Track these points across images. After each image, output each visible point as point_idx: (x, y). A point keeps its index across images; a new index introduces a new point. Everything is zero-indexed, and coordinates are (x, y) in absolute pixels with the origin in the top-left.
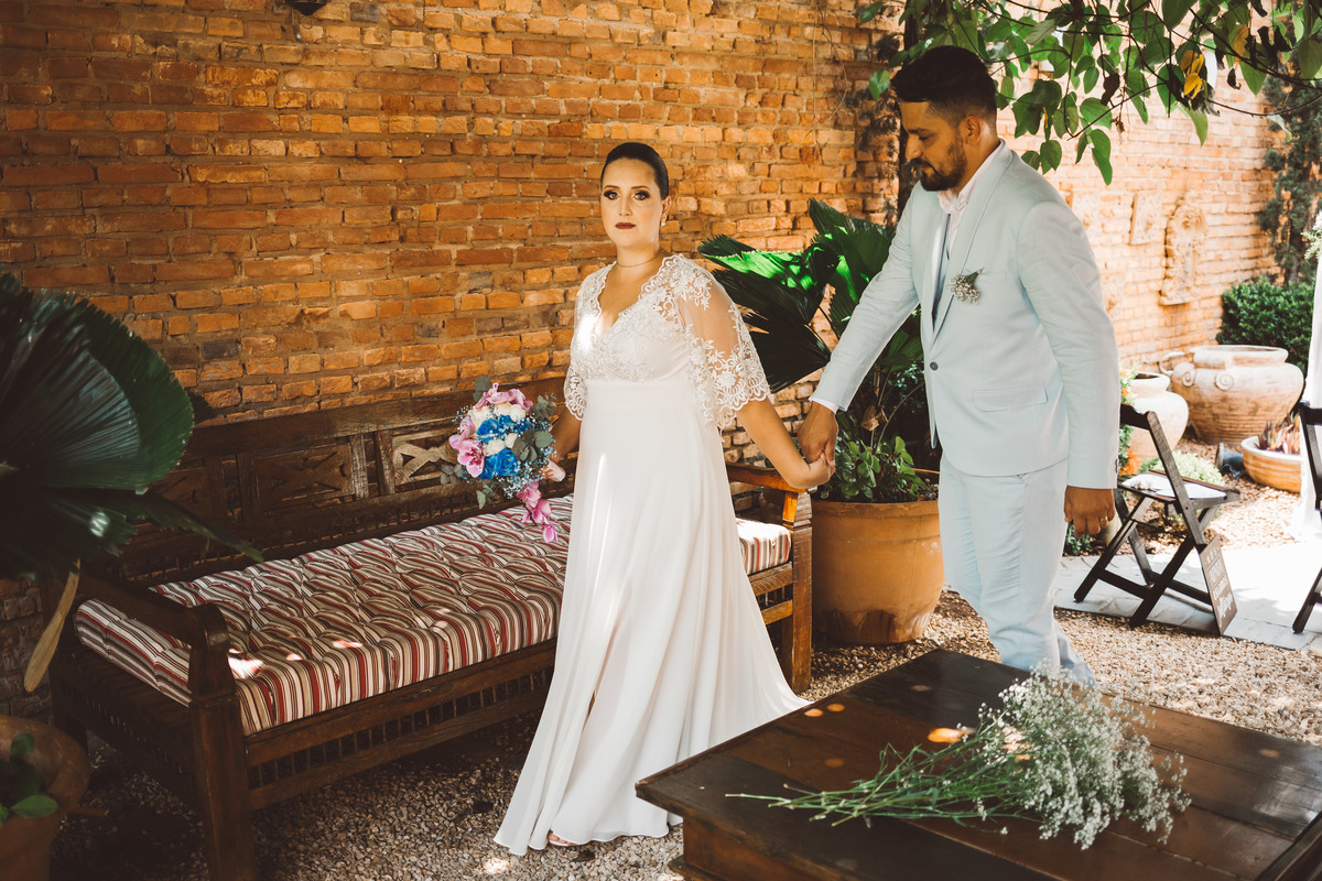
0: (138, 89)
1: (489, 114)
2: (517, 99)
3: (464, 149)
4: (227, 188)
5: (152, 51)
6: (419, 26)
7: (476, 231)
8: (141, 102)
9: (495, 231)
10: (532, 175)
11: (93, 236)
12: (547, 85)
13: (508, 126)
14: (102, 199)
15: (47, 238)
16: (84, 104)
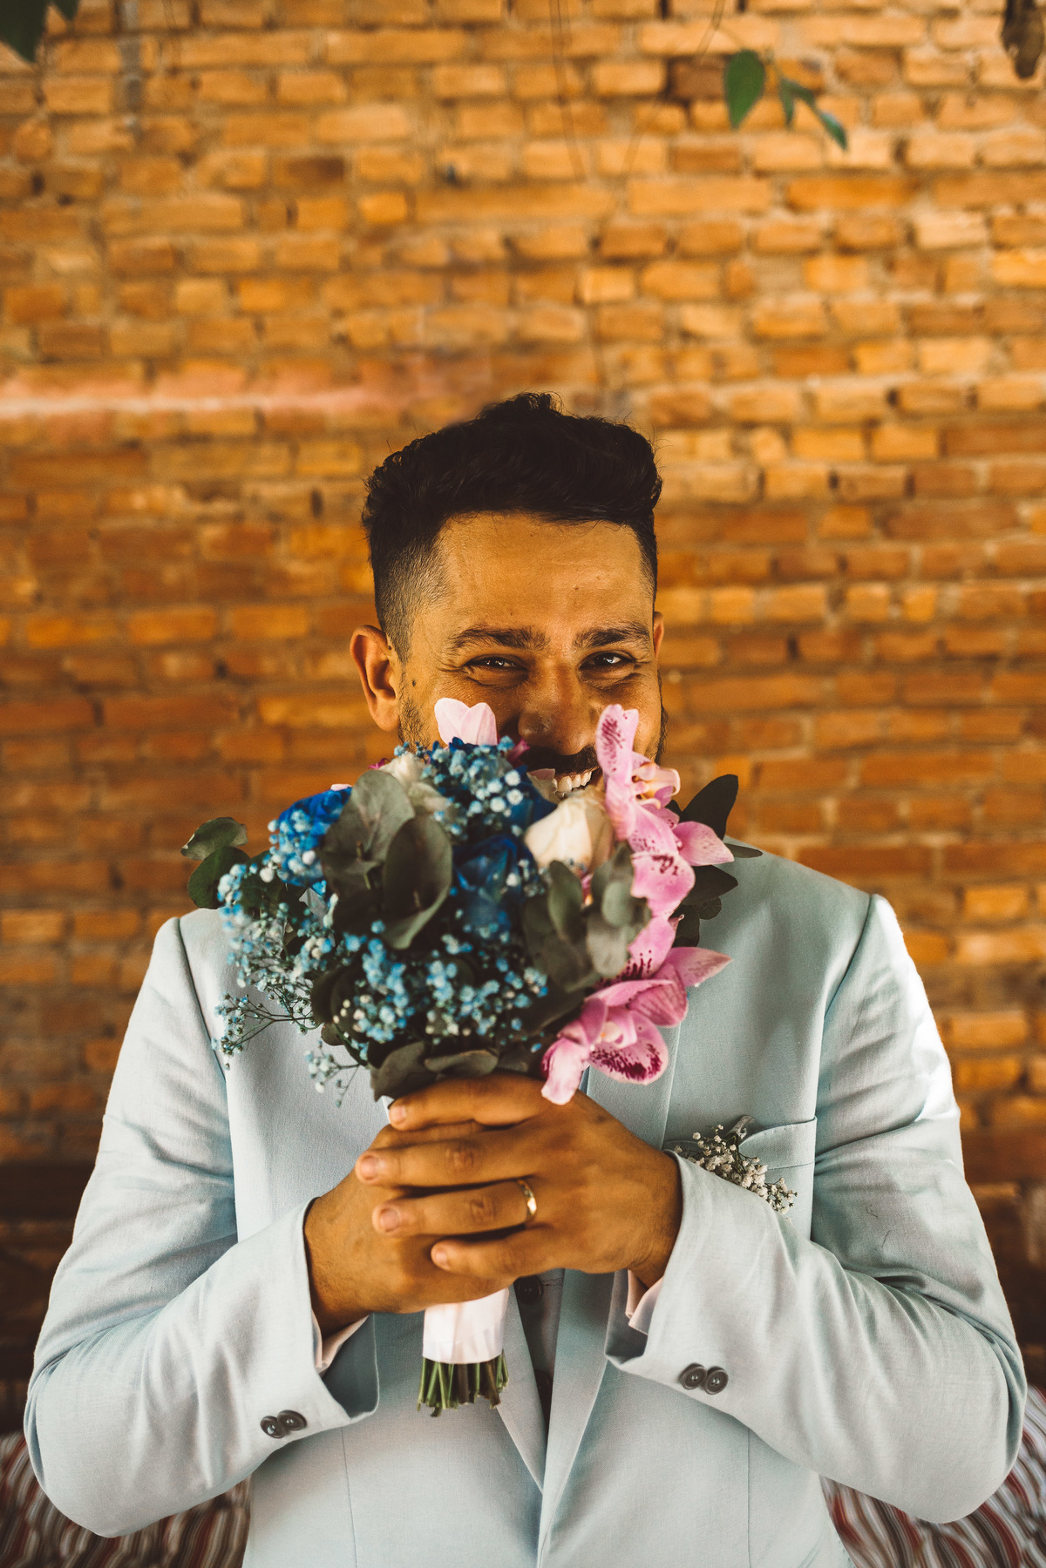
0: (171, 574)
1: (877, 576)
2: (948, 546)
3: (817, 649)
4: (322, 733)
5: (197, 509)
6: (713, 420)
7: (844, 810)
8: (179, 595)
9: (888, 810)
10: (988, 695)
11: (93, 813)
12: (1026, 511)
13: (921, 599)
14: (108, 753)
15: (19, 815)
16: (87, 605)
